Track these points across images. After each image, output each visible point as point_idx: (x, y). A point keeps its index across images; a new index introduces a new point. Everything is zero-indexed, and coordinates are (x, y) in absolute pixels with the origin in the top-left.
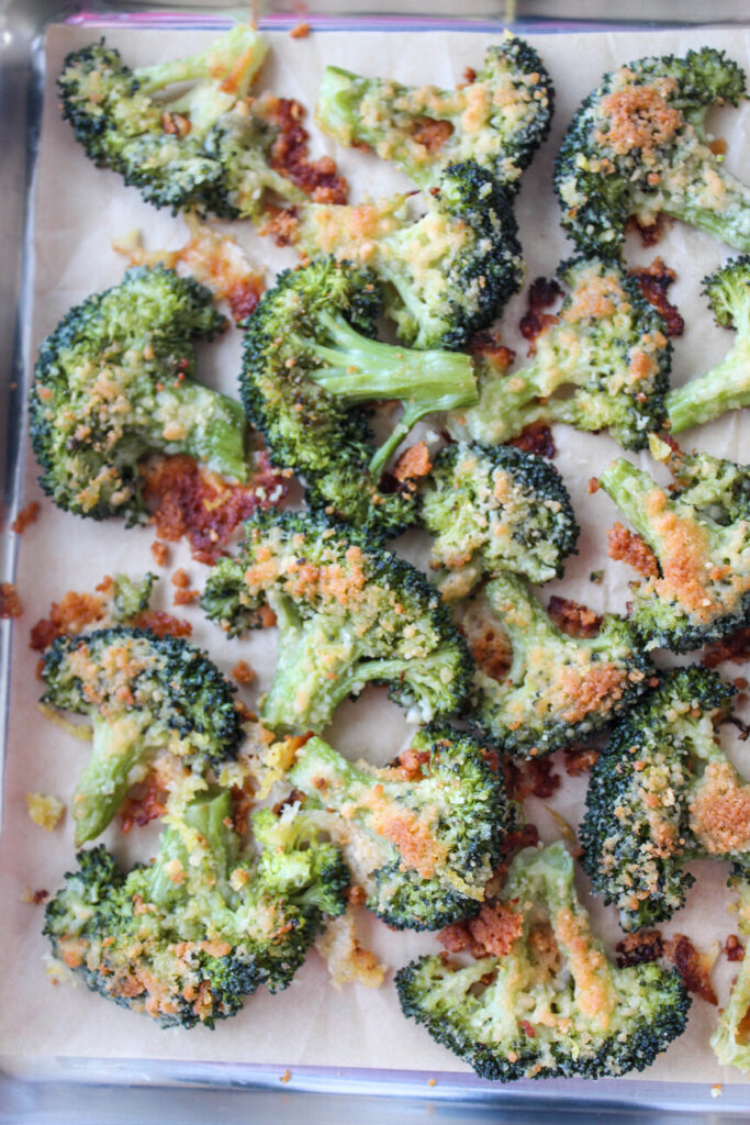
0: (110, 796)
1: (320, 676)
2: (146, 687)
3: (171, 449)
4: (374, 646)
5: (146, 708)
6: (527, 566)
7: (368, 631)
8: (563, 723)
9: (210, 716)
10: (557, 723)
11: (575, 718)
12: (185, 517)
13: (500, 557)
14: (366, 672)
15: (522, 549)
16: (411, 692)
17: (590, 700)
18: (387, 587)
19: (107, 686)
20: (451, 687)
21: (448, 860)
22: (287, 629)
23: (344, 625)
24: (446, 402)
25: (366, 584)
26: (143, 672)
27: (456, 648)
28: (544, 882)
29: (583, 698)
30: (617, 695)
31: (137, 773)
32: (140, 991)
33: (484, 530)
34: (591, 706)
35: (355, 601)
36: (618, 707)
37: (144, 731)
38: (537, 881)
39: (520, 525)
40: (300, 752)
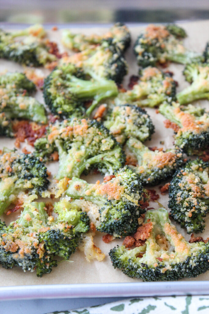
0: (3, 201)
1: (75, 161)
2: (16, 166)
3: (21, 114)
4: (92, 149)
5: (16, 174)
6: (139, 134)
7: (90, 144)
8: (157, 169)
9: (38, 172)
10: (155, 169)
11: (161, 166)
12: (26, 134)
13: (130, 131)
14: (90, 161)
15: (137, 128)
16: (106, 168)
17: (165, 161)
18: (95, 127)
19: (3, 167)
20: (119, 159)
21: (124, 192)
22: (62, 153)
23: (82, 145)
24: (108, 94)
25: (88, 128)
26: (15, 160)
27: (119, 147)
28: (158, 217)
29: (163, 160)
30: (174, 161)
31: (12, 197)
32: (17, 248)
33: (124, 123)
34: (166, 162)
35: (85, 133)
36: (175, 165)
37: (15, 183)
38: (156, 216)
39: (135, 120)
40: (70, 181)
